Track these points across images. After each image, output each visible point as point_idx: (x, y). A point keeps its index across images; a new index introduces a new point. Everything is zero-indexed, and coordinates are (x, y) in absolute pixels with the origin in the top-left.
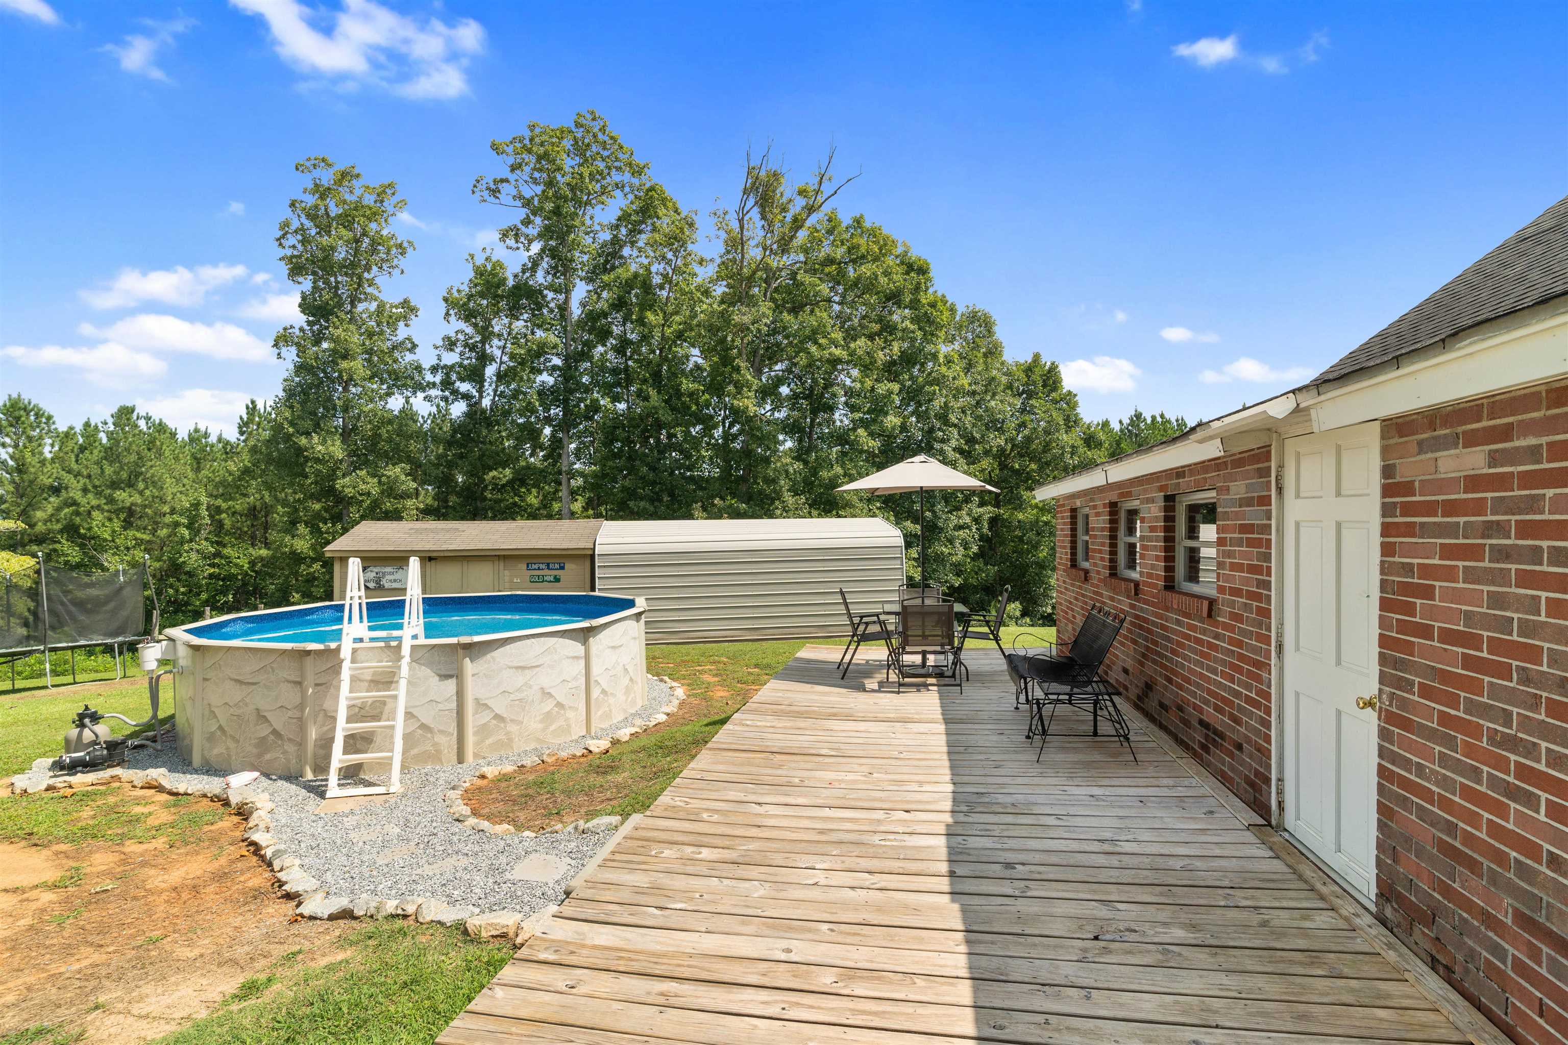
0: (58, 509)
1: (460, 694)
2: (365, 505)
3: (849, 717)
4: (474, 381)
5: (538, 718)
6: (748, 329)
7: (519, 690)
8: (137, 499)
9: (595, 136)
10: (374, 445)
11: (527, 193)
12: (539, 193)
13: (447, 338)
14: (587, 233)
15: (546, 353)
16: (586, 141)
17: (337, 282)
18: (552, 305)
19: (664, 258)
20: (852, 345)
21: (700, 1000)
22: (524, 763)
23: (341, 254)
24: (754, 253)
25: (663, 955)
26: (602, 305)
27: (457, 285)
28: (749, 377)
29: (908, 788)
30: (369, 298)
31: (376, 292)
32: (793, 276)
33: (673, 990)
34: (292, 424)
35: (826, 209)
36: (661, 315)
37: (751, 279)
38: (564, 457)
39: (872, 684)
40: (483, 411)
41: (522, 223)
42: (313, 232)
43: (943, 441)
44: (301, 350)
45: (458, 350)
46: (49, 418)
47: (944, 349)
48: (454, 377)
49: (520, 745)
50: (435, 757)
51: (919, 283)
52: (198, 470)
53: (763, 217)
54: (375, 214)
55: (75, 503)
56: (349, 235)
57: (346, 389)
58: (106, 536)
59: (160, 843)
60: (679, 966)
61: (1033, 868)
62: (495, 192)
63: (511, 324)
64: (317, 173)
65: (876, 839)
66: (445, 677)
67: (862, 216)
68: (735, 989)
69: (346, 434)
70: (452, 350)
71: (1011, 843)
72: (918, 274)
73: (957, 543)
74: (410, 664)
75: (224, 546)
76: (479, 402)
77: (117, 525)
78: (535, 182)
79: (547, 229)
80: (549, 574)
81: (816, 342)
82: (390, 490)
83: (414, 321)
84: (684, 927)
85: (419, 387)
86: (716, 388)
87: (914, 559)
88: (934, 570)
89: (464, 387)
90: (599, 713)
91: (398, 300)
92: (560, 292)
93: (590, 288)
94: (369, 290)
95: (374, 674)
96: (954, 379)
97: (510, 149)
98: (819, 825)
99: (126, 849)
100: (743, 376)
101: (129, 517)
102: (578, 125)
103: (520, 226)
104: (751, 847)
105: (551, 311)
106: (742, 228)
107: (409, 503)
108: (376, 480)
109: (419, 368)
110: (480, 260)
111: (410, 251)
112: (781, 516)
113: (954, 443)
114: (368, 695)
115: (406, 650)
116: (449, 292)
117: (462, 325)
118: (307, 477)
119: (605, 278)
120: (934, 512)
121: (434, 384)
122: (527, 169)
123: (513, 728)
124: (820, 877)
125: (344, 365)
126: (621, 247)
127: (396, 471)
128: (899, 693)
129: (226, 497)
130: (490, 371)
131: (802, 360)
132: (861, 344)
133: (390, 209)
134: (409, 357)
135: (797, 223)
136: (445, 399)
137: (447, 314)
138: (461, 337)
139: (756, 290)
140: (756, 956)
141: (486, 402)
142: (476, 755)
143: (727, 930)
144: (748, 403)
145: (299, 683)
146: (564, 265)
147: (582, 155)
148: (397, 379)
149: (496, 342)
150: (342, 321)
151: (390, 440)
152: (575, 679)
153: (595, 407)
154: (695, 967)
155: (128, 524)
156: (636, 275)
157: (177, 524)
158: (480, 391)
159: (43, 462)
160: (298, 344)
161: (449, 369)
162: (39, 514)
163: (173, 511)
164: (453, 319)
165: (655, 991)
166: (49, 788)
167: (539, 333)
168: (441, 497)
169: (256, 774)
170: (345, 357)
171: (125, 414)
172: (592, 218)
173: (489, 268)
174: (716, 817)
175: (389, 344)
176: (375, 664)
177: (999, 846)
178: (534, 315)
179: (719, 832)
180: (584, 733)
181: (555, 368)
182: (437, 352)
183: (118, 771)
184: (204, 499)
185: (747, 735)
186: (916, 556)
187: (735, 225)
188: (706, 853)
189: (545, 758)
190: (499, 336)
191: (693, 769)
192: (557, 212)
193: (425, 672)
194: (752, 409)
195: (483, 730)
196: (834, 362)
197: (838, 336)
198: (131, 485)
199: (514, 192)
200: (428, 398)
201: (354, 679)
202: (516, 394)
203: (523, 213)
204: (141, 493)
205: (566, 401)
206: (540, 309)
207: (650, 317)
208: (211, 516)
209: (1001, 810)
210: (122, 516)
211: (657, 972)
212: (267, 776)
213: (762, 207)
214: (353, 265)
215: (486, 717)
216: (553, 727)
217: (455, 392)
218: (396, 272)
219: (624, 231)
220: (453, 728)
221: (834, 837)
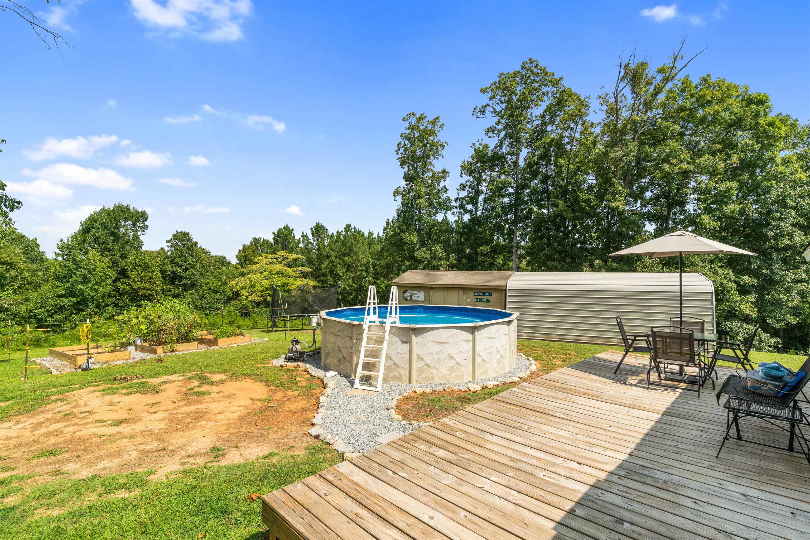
0: (328, 264)
1: (410, 351)
2: (425, 263)
3: (597, 398)
4: (473, 203)
5: (447, 369)
6: (621, 160)
7: (438, 353)
8: (351, 260)
9: (532, 71)
10: (430, 236)
11: (498, 108)
12: (504, 107)
13: (462, 185)
14: (528, 123)
15: (506, 187)
16: (528, 75)
17: (417, 166)
18: (510, 163)
19: (569, 127)
20: (698, 161)
21: (369, 524)
22: (435, 389)
23: (419, 153)
24: (625, 114)
25: (374, 495)
26: (535, 158)
27: (467, 159)
28: (621, 188)
29: (596, 450)
30: (429, 170)
31: (432, 168)
32: (654, 123)
33: (362, 514)
34: (399, 228)
35: (681, 76)
36: (567, 159)
37: (624, 131)
38: (514, 239)
39: (633, 380)
40: (477, 218)
41: (496, 124)
42: (409, 145)
43: (780, 219)
44: (403, 196)
45: (467, 190)
46: (327, 230)
47: (780, 155)
48: (464, 203)
49: (437, 381)
50: (400, 379)
51: (758, 112)
52: (369, 248)
53: (634, 92)
54: (431, 133)
55: (333, 262)
56: (421, 144)
57: (420, 212)
58: (341, 274)
59: (297, 393)
60: (376, 504)
61: (637, 529)
62: (482, 112)
63: (491, 174)
64: (410, 120)
65: (541, 474)
66: (404, 342)
67: (708, 76)
68: (389, 526)
69: (419, 232)
70: (464, 190)
71: (636, 507)
72: (757, 106)
73: (794, 293)
74: (389, 335)
75: (378, 280)
76: (476, 214)
77: (344, 270)
78: (502, 102)
79: (507, 124)
80: (484, 298)
81: (669, 162)
82: (435, 256)
83: (447, 179)
84: (396, 487)
85: (449, 209)
86: (600, 197)
87: (752, 302)
88: (770, 311)
89: (469, 207)
90: (480, 371)
91: (441, 170)
92: (514, 155)
93: (530, 150)
94: (429, 167)
95: (377, 337)
96: (792, 174)
97: (489, 90)
98: (514, 456)
99: (287, 393)
100: (617, 188)
101: (348, 267)
102: (523, 68)
103: (495, 125)
104: (466, 456)
105: (510, 166)
106: (616, 101)
107: (443, 262)
108: (429, 252)
109: (449, 200)
110: (477, 145)
111: (446, 146)
112: (641, 271)
113: (791, 220)
114: (373, 346)
115: (387, 328)
116: (463, 163)
117: (468, 178)
118: (405, 251)
119: (537, 144)
120: (771, 270)
121: (456, 207)
122: (498, 97)
123: (434, 371)
124: (488, 485)
125: (418, 201)
126: (546, 126)
127: (437, 248)
128: (648, 388)
129: (379, 259)
130: (481, 198)
131: (658, 174)
132: (705, 159)
133: (438, 129)
134: (445, 195)
135: (658, 91)
136: (461, 213)
137: (462, 174)
138: (468, 183)
139: (628, 137)
140: (414, 514)
141: (479, 213)
142: (417, 381)
143: (413, 495)
144: (619, 204)
145: (351, 338)
146: (516, 141)
147: (525, 83)
148: (440, 206)
149: (484, 184)
150: (418, 182)
151: (436, 234)
152: (467, 351)
153: (530, 212)
154: (382, 507)
155: (348, 270)
156: (553, 140)
157: (362, 270)
158: (476, 209)
159: (324, 246)
160: (402, 194)
161: (463, 199)
162: (323, 266)
163: (361, 266)
164: (464, 176)
165: (355, 511)
166: (281, 366)
167: (503, 177)
168: (459, 260)
169: (337, 373)
170: (419, 198)
171: (348, 227)
172: (531, 114)
173: (481, 148)
174: (463, 436)
175: (436, 190)
176: (376, 333)
177: (625, 506)
178: (501, 168)
179: (457, 443)
180: (471, 380)
181: (510, 194)
182: (458, 191)
183: (300, 363)
184: (371, 260)
185: (520, 395)
186: (754, 300)
187: (613, 100)
188: (441, 453)
189: (446, 389)
190: (485, 181)
191: (474, 408)
192: (512, 115)
193: (396, 340)
194: (622, 207)
195: (420, 370)
196: (685, 174)
197: (686, 156)
198: (349, 255)
199: (492, 110)
200: (453, 214)
201: (368, 339)
202: (493, 208)
203: (496, 119)
204: (352, 258)
205: (516, 210)
206: (503, 165)
207: (561, 161)
208: (373, 267)
209: (651, 483)
210: (346, 267)
211: (364, 503)
212: (340, 374)
213: (633, 86)
214: (423, 157)
215: (422, 364)
216: (454, 375)
217: (465, 210)
218: (440, 157)
219: (548, 117)
220: (407, 366)
221: (517, 465)
